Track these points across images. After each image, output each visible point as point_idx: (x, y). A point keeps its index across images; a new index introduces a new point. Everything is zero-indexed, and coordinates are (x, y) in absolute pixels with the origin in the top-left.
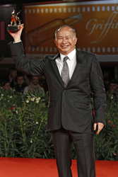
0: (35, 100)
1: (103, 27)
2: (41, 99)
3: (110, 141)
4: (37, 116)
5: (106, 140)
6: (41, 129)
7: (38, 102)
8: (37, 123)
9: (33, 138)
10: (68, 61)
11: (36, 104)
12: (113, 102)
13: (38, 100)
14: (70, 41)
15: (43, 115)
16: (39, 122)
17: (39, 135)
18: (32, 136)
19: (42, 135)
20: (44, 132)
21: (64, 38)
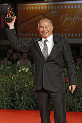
0: (25, 70)
1: (72, 19)
2: (29, 69)
3: (77, 98)
5: (74, 98)
6: (29, 90)
7: (27, 71)
8: (26, 86)
9: (24, 96)
10: (47, 43)
11: (26, 73)
13: (27, 70)
14: (49, 29)
15: (31, 80)
16: (28, 85)
17: (27, 94)
18: (23, 94)
19: (30, 94)
20: (31, 92)
21: (45, 28)
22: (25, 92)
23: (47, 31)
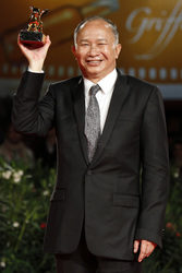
0: (12, 177)
2: (25, 173)
3: (171, 266)
4: (17, 210)
5: (162, 265)
6: (24, 238)
7: (17, 180)
8: (16, 225)
9: (8, 256)
11: (15, 185)
12: (178, 184)
13: (18, 176)
14: (106, 50)
15: (30, 207)
16: (21, 223)
17: (19, 251)
18: (5, 252)
19: (26, 251)
20: (30, 244)
21: (94, 45)
22: (14, 244)
23: (101, 57)
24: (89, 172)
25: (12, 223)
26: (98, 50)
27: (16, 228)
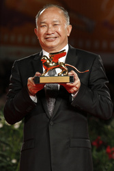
4: (15, 150)
8: (14, 161)
21: (50, 26)
23: (56, 35)
24: (51, 123)
25: (11, 160)
26: (53, 29)
27: (14, 164)
